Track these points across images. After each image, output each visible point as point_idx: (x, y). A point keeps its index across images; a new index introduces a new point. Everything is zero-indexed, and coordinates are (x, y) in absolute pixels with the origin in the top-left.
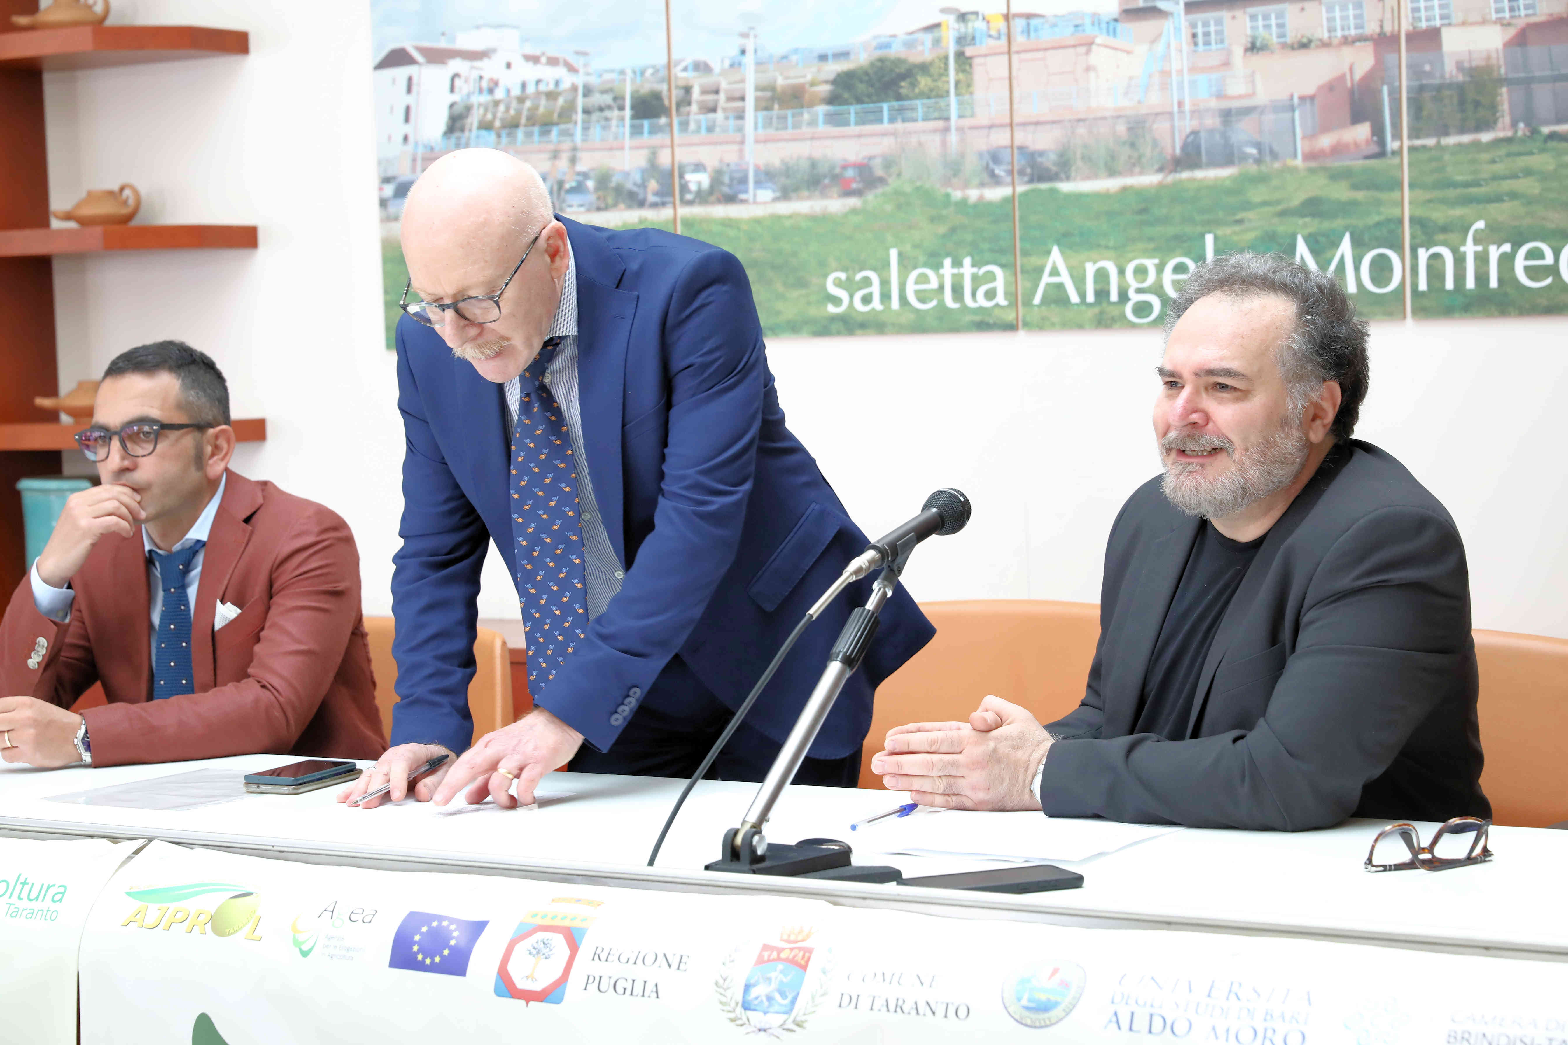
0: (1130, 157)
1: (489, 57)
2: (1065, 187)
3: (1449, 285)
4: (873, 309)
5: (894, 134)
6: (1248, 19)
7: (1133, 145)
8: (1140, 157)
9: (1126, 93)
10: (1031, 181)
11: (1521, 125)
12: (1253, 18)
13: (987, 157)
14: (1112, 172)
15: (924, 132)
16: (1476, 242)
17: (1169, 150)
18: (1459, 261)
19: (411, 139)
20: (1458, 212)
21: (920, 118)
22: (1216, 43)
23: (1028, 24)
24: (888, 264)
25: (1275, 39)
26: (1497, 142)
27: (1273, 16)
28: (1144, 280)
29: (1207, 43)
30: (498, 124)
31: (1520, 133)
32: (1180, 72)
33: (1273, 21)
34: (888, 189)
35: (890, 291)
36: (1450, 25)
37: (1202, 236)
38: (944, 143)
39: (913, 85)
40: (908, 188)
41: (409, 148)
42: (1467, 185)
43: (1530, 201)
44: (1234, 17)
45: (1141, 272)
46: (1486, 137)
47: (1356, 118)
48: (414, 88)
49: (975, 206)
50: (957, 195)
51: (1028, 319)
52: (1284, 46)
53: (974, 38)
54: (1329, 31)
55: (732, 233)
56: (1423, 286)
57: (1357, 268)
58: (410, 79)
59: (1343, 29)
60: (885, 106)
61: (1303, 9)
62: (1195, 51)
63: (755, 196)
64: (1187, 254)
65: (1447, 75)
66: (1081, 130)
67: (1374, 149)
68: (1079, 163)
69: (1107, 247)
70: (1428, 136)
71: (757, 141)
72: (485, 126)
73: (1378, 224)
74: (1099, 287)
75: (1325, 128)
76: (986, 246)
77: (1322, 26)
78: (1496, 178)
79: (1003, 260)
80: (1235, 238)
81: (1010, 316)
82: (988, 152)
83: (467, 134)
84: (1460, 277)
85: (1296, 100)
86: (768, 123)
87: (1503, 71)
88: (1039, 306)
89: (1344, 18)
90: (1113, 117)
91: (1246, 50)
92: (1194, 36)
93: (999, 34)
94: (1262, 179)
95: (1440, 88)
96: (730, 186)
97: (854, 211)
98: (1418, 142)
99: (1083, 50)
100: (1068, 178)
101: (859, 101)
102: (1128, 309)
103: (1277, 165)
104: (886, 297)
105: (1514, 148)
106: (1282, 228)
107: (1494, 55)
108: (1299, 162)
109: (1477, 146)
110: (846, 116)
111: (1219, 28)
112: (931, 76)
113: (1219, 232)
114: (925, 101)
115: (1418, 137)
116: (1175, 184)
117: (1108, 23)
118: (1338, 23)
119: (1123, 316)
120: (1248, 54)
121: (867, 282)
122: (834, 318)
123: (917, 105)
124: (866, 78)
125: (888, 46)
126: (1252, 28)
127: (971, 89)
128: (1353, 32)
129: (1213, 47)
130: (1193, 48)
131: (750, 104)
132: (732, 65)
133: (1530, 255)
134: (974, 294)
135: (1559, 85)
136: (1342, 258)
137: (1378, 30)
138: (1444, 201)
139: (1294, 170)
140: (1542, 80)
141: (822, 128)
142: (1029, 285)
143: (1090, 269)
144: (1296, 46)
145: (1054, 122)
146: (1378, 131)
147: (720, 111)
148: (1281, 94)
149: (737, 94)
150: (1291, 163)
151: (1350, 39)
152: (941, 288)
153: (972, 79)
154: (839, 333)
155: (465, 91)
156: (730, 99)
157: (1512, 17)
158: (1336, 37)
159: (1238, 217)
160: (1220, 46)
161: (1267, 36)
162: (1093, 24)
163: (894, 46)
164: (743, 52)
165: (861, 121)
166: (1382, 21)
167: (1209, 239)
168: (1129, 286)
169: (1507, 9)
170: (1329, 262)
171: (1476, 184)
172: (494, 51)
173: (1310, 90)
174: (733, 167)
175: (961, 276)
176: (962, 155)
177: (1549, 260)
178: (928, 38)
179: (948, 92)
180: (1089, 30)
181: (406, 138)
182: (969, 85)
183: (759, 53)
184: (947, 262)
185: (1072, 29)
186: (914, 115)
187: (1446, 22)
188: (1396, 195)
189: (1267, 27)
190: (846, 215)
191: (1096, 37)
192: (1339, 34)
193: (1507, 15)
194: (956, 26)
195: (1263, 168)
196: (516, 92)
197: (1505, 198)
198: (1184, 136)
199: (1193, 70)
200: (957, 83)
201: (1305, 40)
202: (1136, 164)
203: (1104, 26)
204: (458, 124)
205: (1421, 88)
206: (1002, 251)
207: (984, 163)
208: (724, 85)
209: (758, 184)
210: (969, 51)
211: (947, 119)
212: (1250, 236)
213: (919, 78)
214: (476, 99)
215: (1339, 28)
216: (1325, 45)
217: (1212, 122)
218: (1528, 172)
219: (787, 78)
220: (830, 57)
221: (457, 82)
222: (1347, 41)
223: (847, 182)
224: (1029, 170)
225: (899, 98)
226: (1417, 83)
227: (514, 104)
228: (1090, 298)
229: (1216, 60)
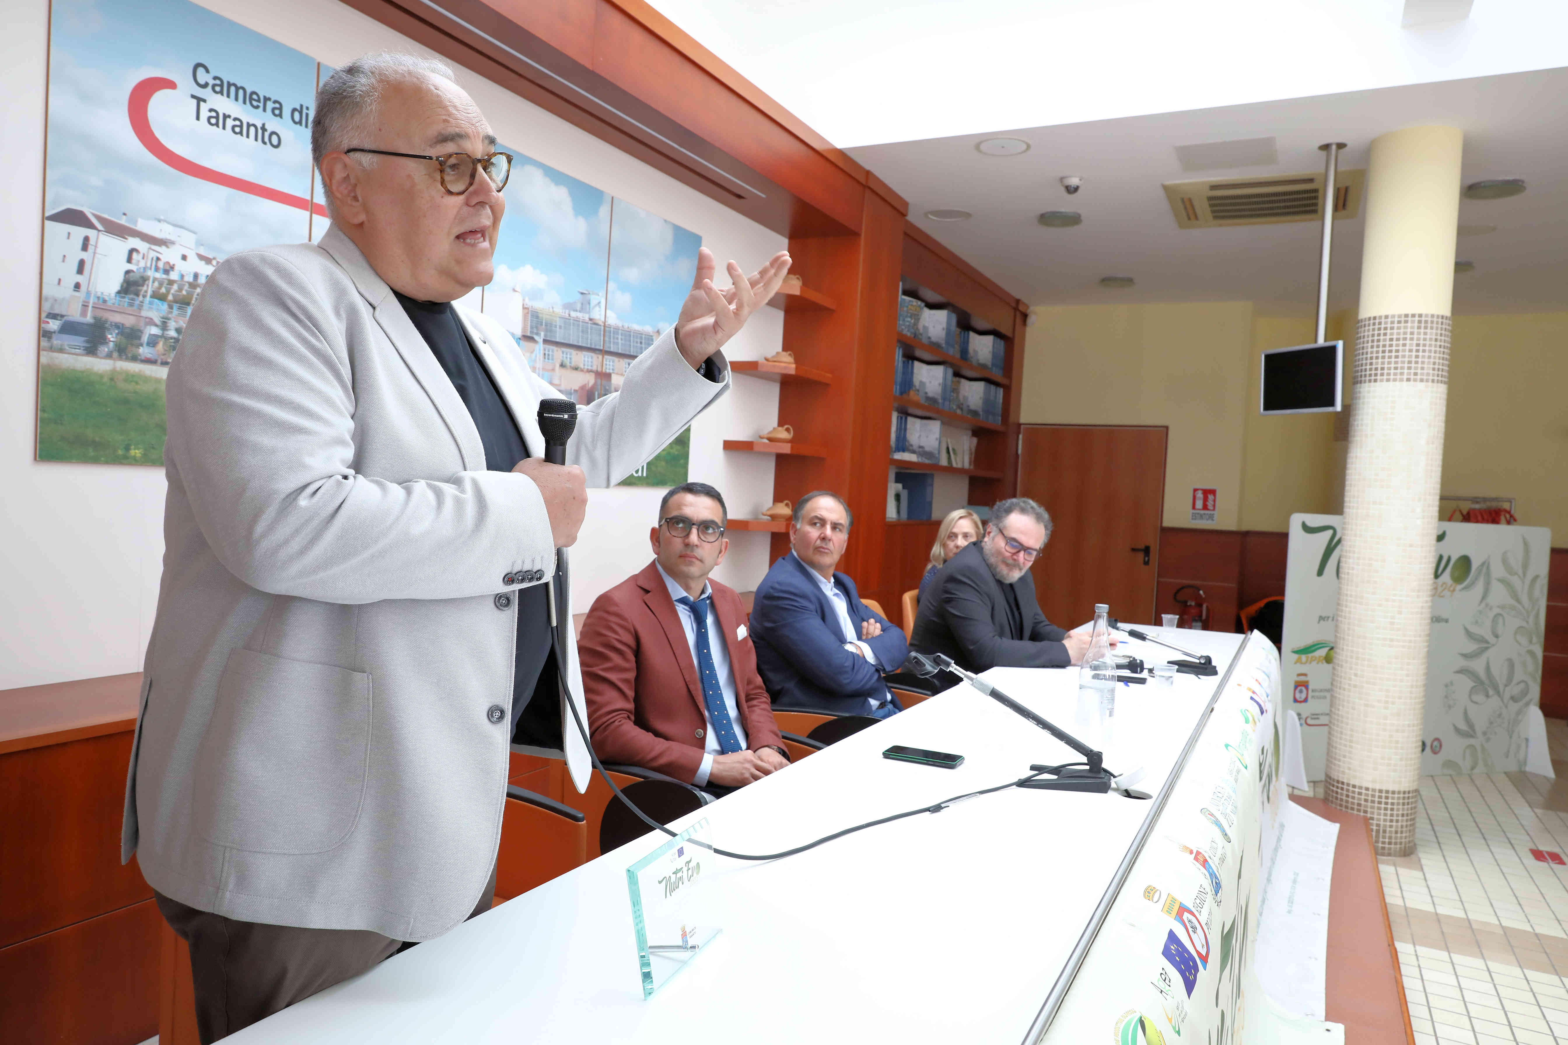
1: (168, 247)
12: (563, 352)
19: (83, 288)
22: (551, 360)
29: (548, 359)
30: (170, 297)
36: (614, 373)
41: (81, 295)
48: (91, 248)
58: (86, 239)
72: (159, 296)
83: (141, 298)
85: (572, 391)
89: (588, 361)
91: (560, 366)
92: (545, 354)
118: (586, 363)
128: (590, 368)
130: (543, 358)
144: (574, 368)
148: (569, 387)
155: (142, 264)
158: (585, 368)
172: (173, 243)
173: (577, 388)
181: (77, 286)
196: (190, 278)
204: (132, 289)
214: (151, 273)
216: (582, 371)
221: (135, 255)
222: (589, 371)
227: (186, 287)
229: (550, 368)
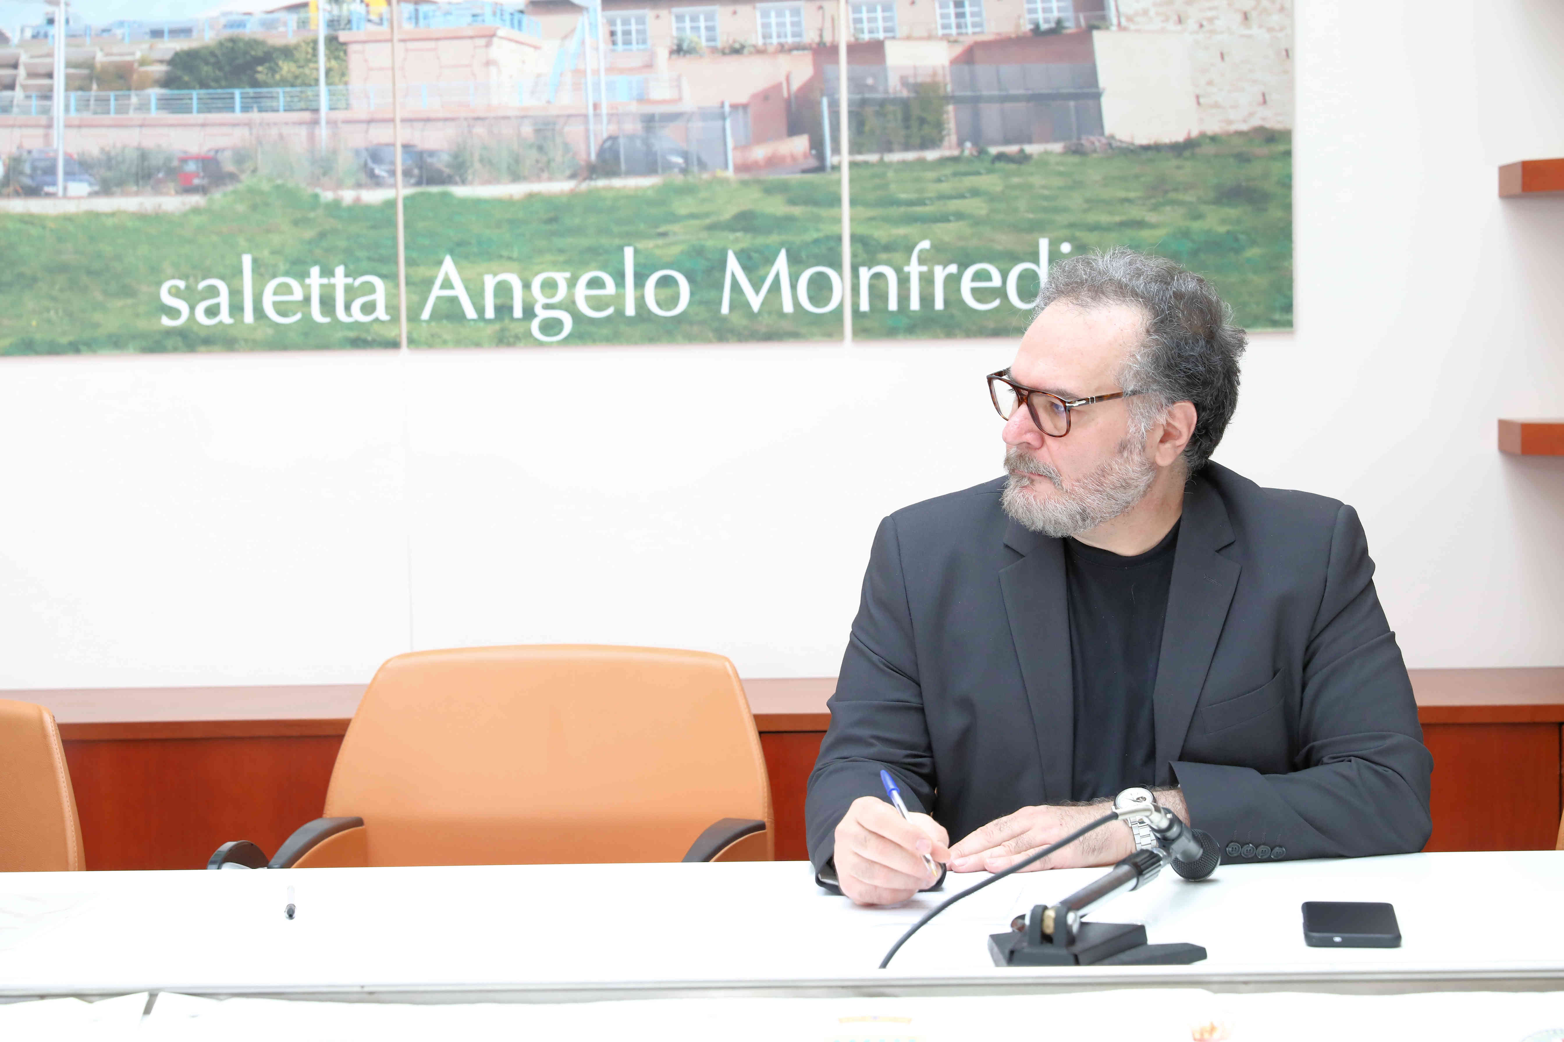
0: (537, 161)
2: (460, 191)
3: (893, 305)
4: (221, 322)
5: (249, 125)
6: (673, 19)
7: (540, 148)
8: (549, 162)
9: (533, 93)
10: (419, 183)
11: (968, 145)
12: (680, 18)
13: (365, 155)
14: (516, 177)
15: (286, 124)
16: (921, 262)
17: (583, 156)
18: (904, 281)
20: (901, 231)
21: (281, 108)
22: (638, 43)
23: (417, 10)
24: (240, 272)
25: (704, 43)
26: (943, 161)
27: (702, 18)
28: (553, 296)
29: (628, 42)
31: (967, 153)
32: (596, 72)
33: (702, 24)
34: (240, 187)
35: (242, 301)
36: (894, 38)
37: (621, 249)
38: (311, 137)
39: (273, 71)
40: (265, 186)
42: (911, 203)
43: (977, 222)
44: (658, 17)
45: (550, 286)
46: (931, 155)
47: (793, 130)
49: (350, 209)
50: (328, 196)
51: (415, 335)
52: (714, 50)
53: (349, 22)
54: (764, 37)
55: (34, 231)
56: (864, 306)
57: (794, 287)
59: (779, 36)
60: (237, 93)
61: (735, 13)
62: (613, 51)
63: (65, 189)
64: (604, 267)
65: (891, 90)
66: (479, 130)
67: (813, 163)
68: (477, 165)
69: (510, 258)
70: (870, 151)
71: (68, 126)
73: (816, 241)
74: (500, 301)
75: (760, 138)
76: (362, 254)
77: (756, 32)
78: (942, 197)
79: (385, 270)
80: (658, 252)
81: (391, 333)
82: (367, 149)
84: (904, 298)
85: (727, 109)
86: (84, 105)
87: (949, 88)
88: (428, 322)
89: (781, 25)
90: (517, 117)
91: (672, 52)
92: (613, 34)
93: (381, 19)
94: (687, 190)
95: (882, 103)
96: (32, 177)
97: (196, 210)
98: (860, 158)
99: (482, 42)
100: (464, 182)
101: (203, 85)
102: (535, 326)
103: (705, 176)
104: (236, 308)
105: (962, 168)
106: (711, 242)
107: (940, 72)
108: (730, 173)
109: (921, 163)
110: (189, 101)
111: (641, 27)
112: (296, 61)
113: (640, 245)
114: (288, 89)
115: (860, 152)
116: (590, 192)
117: (512, 14)
118: (774, 30)
119: (529, 334)
120: (674, 56)
121: (213, 291)
122: (169, 333)
123: (278, 93)
124: (212, 60)
125: (241, 24)
126: (678, 29)
127: (345, 79)
128: (790, 40)
129: (634, 46)
130: (611, 46)
131: (59, 82)
132: (35, 36)
133: (977, 277)
134: (348, 308)
135: (1008, 106)
136: (777, 275)
137: (817, 39)
138: (887, 220)
139: (724, 181)
140: (991, 100)
141: (154, 113)
142: (415, 298)
143: (490, 283)
144: (727, 51)
145: (446, 120)
146: (817, 144)
147: (18, 88)
148: (711, 102)
149: (42, 70)
150: (720, 173)
151: (786, 47)
152: (307, 300)
153: (347, 67)
154: (175, 350)
156: (31, 75)
157: (959, 34)
158: (771, 44)
159: (662, 229)
160: (641, 47)
161: (695, 39)
162: (494, 14)
163: (248, 26)
164: (51, 21)
165: (206, 108)
166: (821, 30)
167: (629, 252)
168: (536, 301)
169: (954, 25)
170: (763, 280)
171: (921, 202)
173: (743, 99)
174: (35, 154)
175: (333, 286)
176: (335, 152)
177: (997, 282)
178: (293, 19)
179: (317, 81)
180: (490, 21)
182: (343, 75)
183: (71, 22)
184: (315, 271)
185: (469, 19)
186: (275, 104)
187: (890, 35)
188: (833, 212)
189: (696, 29)
190: (185, 215)
191: (498, 28)
192: (775, 41)
193: (954, 31)
194: (328, 7)
195: (690, 179)
197: (952, 218)
198: (600, 142)
199: (610, 70)
200: (328, 72)
201: (737, 46)
202: (544, 169)
203: (507, 17)
205: (864, 102)
206: (383, 260)
207: (362, 161)
208: (24, 58)
209: (69, 175)
210: (343, 36)
211: (316, 111)
212: (675, 250)
213: (280, 63)
215: (774, 35)
216: (760, 51)
217: (633, 127)
218: (975, 193)
219: (107, 55)
220: (166, 34)
222: (783, 49)
223: (188, 177)
224: (416, 171)
225: (255, 84)
226: (859, 97)
228: (490, 313)
229: (637, 61)
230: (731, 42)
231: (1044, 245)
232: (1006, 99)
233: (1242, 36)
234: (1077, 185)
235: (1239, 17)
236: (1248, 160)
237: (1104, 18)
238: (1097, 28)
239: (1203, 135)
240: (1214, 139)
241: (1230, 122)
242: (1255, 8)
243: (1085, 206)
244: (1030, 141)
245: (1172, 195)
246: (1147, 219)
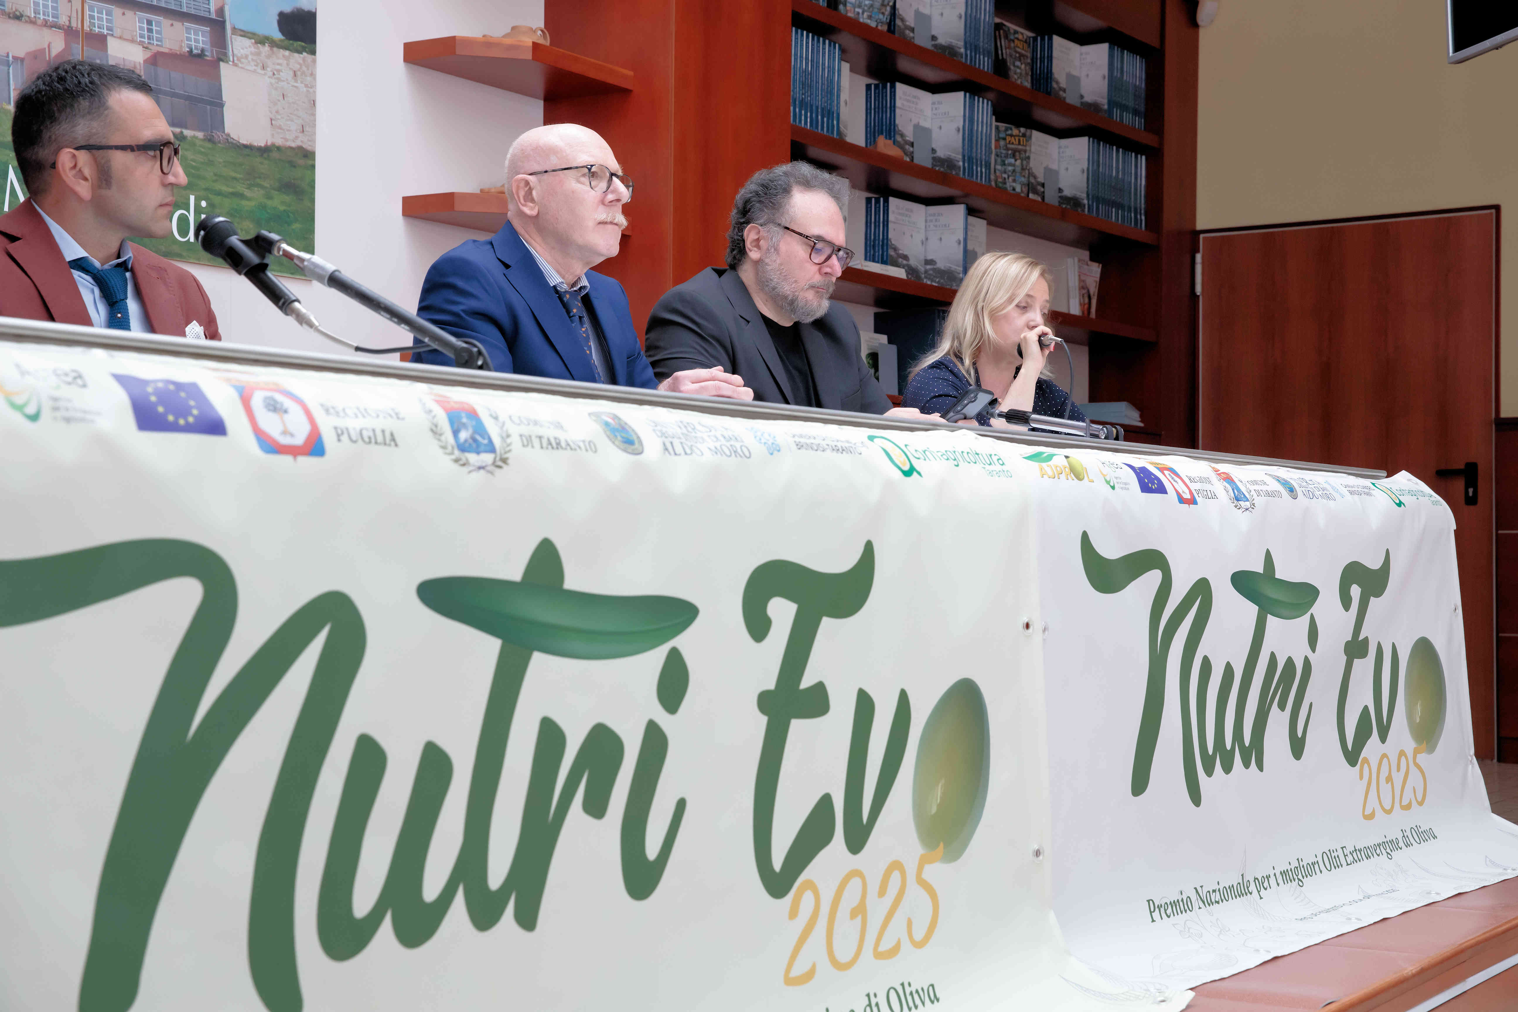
36: (112, 35)
52: (3, 12)
54: (35, 13)
59: (44, 14)
77: (30, 7)
85: (11, 58)
89: (45, 6)
107: (138, 67)
118: (41, 9)
128: (51, 19)
137: (68, 23)
140: (166, 93)
144: (11, 16)
151: (49, 23)
157: (149, 43)
166: (70, 17)
169: (146, 36)
173: (21, 54)
187: (110, 32)
192: (42, 17)
193: (146, 40)
201: (18, 13)
215: (41, 12)
216: (32, 22)
230: (14, 10)
231: (192, 198)
232: (174, 95)
233: (293, 86)
234: (211, 163)
235: (291, 73)
236: (295, 167)
237: (225, 54)
238: (223, 61)
239: (273, 145)
240: (279, 148)
241: (287, 140)
242: (299, 70)
243: (215, 178)
244: (186, 128)
245: (258, 181)
246: (245, 193)
